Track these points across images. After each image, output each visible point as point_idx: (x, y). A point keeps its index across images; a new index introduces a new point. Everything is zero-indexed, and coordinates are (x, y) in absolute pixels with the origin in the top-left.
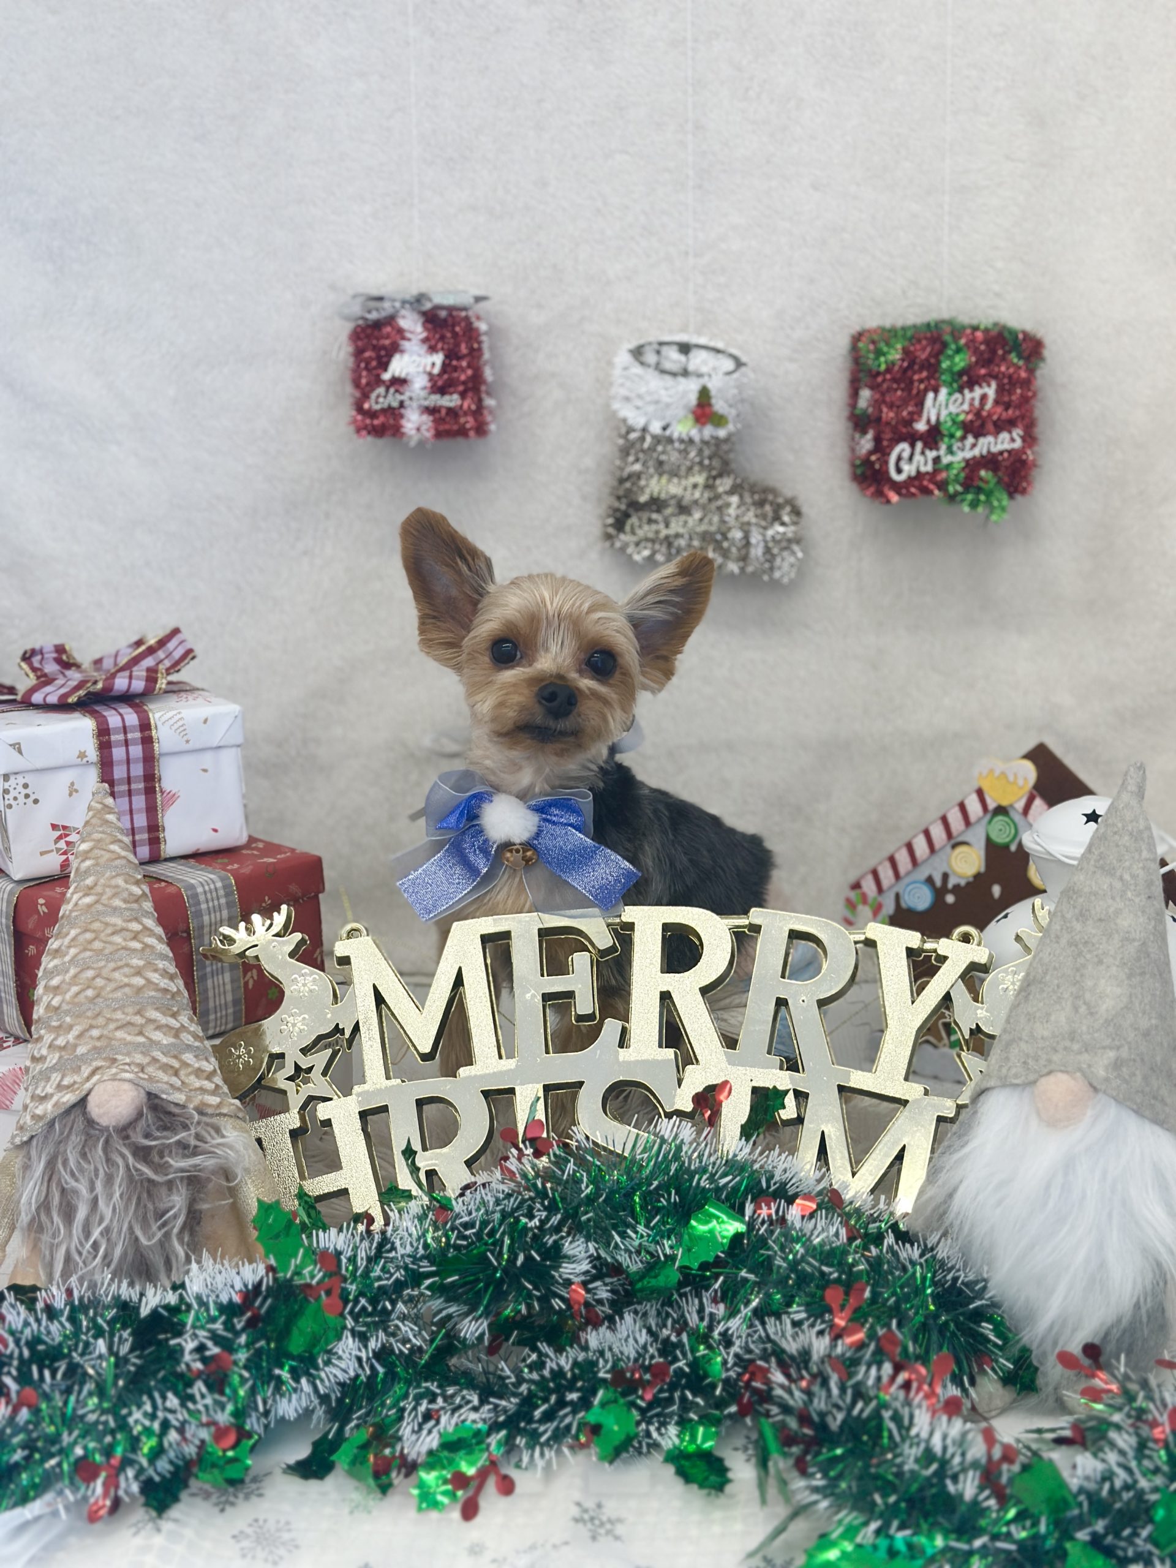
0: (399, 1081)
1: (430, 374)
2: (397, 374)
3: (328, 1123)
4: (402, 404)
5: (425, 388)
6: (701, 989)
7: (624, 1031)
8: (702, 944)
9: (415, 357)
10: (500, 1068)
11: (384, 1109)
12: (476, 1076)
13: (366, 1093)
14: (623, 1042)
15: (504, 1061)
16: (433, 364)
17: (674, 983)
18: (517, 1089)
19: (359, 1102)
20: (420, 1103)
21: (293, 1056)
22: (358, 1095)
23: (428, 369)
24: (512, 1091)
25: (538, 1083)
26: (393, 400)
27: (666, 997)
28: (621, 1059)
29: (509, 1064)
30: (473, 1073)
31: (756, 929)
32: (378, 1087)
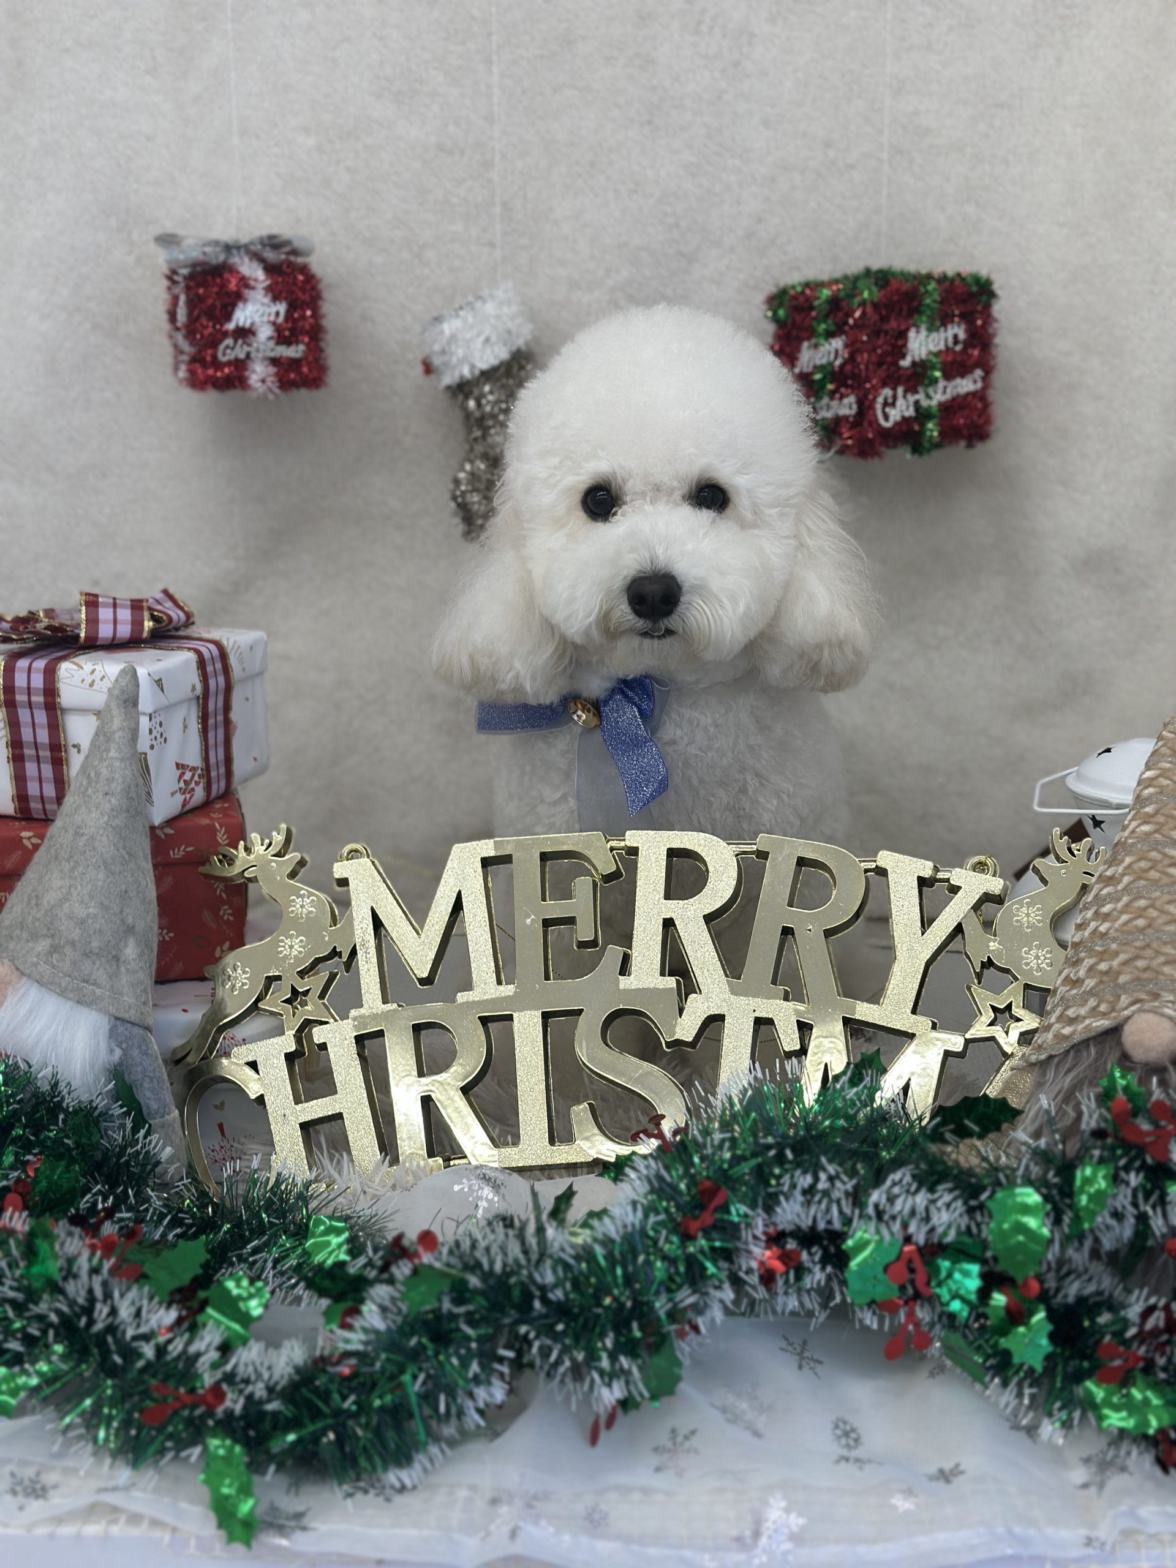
0: (395, 1006)
1: (274, 324)
2: (241, 324)
3: (323, 1047)
4: (248, 355)
5: (270, 338)
6: (705, 917)
7: (626, 959)
8: (707, 870)
9: (258, 306)
10: (498, 995)
11: (380, 1034)
12: (474, 1002)
13: (362, 1017)
14: (624, 970)
15: (501, 988)
16: (277, 314)
17: (675, 909)
18: (515, 1015)
19: (355, 1026)
20: (417, 1029)
21: (291, 979)
22: (355, 1019)
23: (272, 318)
24: (510, 1018)
25: (536, 1009)
26: (240, 353)
27: (669, 924)
28: (621, 987)
29: (508, 990)
30: (471, 999)
31: (763, 855)
32: (374, 1011)
